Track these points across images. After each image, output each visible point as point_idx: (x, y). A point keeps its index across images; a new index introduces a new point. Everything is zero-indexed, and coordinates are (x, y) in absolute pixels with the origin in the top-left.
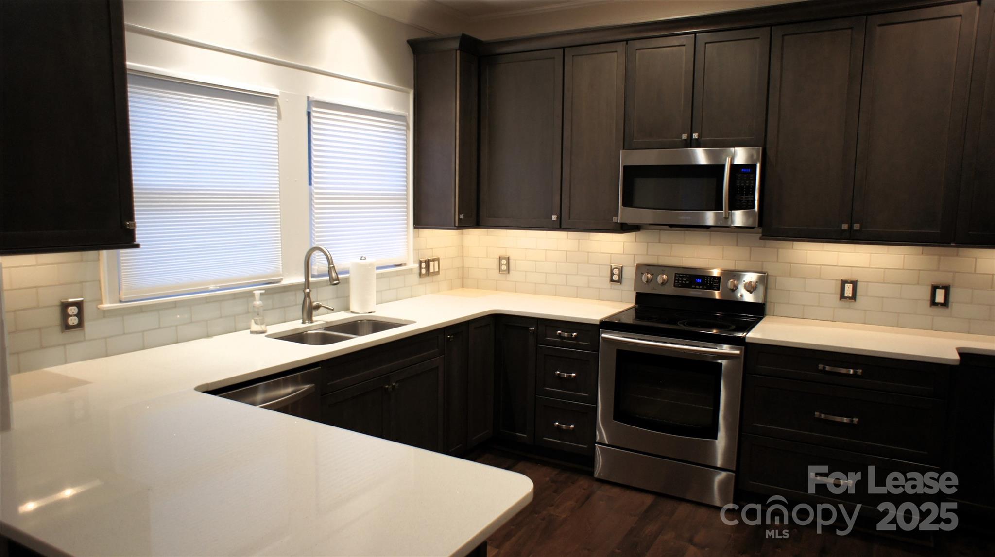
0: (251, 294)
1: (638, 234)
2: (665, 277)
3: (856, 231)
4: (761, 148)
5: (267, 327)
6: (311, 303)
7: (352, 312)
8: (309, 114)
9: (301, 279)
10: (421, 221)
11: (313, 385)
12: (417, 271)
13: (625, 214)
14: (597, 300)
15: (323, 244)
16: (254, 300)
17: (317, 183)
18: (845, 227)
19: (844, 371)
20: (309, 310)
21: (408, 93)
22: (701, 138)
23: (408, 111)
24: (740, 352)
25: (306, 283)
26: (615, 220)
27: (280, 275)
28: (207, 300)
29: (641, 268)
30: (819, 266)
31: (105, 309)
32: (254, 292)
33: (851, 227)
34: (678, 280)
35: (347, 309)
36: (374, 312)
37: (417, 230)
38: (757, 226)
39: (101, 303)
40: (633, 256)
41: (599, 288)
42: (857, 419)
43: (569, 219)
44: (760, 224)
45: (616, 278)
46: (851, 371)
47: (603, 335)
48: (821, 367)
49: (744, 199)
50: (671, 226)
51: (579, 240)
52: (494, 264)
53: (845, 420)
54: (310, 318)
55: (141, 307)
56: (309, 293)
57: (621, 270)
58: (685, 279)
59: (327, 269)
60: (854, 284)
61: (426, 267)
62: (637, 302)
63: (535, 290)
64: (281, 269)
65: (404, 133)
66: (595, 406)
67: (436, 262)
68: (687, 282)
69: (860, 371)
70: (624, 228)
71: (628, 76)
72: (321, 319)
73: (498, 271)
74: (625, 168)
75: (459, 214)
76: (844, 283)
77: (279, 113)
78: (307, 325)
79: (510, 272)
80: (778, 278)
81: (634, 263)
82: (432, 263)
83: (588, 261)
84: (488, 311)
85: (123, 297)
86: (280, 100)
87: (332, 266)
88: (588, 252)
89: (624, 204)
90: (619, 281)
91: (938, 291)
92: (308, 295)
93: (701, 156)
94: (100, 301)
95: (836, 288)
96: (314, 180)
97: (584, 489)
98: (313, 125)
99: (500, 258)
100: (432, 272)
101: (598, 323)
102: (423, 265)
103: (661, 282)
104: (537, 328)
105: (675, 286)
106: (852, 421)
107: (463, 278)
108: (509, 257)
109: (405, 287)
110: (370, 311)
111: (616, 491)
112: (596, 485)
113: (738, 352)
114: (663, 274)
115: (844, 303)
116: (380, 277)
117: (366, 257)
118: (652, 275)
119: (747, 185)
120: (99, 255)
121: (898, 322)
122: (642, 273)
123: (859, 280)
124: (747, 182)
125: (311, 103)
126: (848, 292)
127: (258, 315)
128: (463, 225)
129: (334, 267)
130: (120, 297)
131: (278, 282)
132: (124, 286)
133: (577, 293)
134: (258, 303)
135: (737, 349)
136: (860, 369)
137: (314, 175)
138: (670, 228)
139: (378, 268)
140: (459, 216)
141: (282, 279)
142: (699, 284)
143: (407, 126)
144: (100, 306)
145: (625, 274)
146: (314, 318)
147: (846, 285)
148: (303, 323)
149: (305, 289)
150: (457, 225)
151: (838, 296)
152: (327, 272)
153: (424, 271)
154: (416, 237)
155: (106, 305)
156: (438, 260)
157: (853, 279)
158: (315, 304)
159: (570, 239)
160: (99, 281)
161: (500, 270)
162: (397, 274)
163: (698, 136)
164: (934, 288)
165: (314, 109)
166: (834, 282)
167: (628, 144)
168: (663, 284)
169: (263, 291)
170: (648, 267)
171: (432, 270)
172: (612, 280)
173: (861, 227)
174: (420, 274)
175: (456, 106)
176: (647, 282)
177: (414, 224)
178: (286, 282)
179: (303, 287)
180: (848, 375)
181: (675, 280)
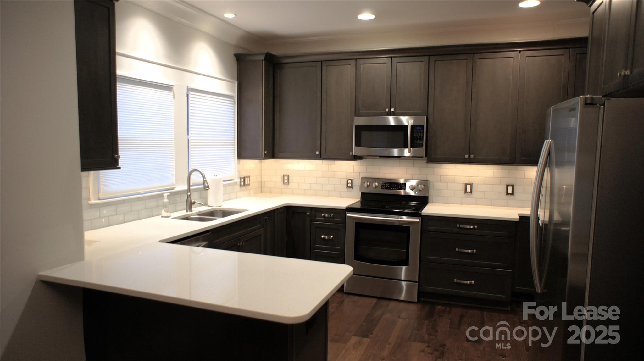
0: (162, 196)
1: (362, 161)
2: (377, 184)
3: (472, 158)
4: (426, 117)
5: (171, 214)
6: (191, 200)
7: (209, 206)
8: (188, 95)
9: (186, 187)
10: (242, 154)
11: (207, 242)
12: (239, 183)
13: (357, 150)
14: (339, 197)
15: (198, 168)
16: (164, 199)
17: (192, 134)
18: (467, 156)
19: (468, 227)
20: (190, 205)
21: (234, 83)
22: (396, 111)
23: (235, 93)
24: (419, 220)
25: (189, 189)
26: (351, 153)
27: (174, 185)
28: (139, 199)
29: (364, 179)
30: (454, 177)
31: (93, 203)
32: (164, 194)
33: (469, 156)
34: (384, 185)
35: (206, 204)
36: (222, 206)
37: (239, 160)
38: (425, 156)
39: (90, 200)
40: (359, 173)
41: (340, 191)
42: (475, 251)
43: (326, 153)
44: (426, 155)
45: (350, 184)
46: (472, 227)
47: (348, 215)
48: (458, 225)
49: (418, 142)
50: (381, 157)
51: (329, 165)
52: (280, 179)
53: (470, 251)
54: (191, 210)
55: (108, 203)
56: (190, 195)
57: (352, 180)
58: (387, 185)
59: (202, 181)
60: (471, 185)
61: (244, 182)
62: (361, 198)
63: (304, 193)
64: (175, 182)
65: (233, 105)
66: (344, 253)
67: (249, 179)
68: (389, 186)
69: (476, 227)
70: (356, 158)
71: (357, 78)
72: (196, 209)
73: (282, 183)
74: (356, 126)
75: (265, 151)
76: (466, 185)
77: (174, 95)
78: (189, 213)
79: (290, 183)
80: (434, 183)
81: (359, 177)
82: (246, 179)
83: (334, 176)
84: (283, 205)
85: (101, 197)
86: (174, 88)
87: (205, 180)
88: (334, 172)
89: (356, 145)
90: (352, 187)
91: (509, 187)
92: (189, 196)
93: (392, 121)
94: (89, 199)
95: (462, 187)
96: (190, 132)
97: (340, 298)
98: (190, 102)
99: (284, 176)
100: (246, 184)
101: (345, 208)
102: (242, 180)
103: (375, 186)
104: (311, 213)
105: (382, 189)
106: (473, 251)
107: (261, 188)
108: (289, 175)
109: (233, 192)
110: (220, 205)
111: (356, 298)
112: (345, 296)
113: (418, 220)
114: (376, 182)
115: (467, 195)
116: (224, 186)
117: (217, 175)
118: (370, 183)
119: (419, 135)
120: (89, 174)
121: (492, 203)
122: (364, 182)
123: (473, 183)
124: (419, 134)
125: (189, 90)
126: (468, 189)
127: (166, 207)
128: (266, 157)
129: (206, 180)
130: (99, 197)
131: (172, 189)
132: (101, 191)
133: (328, 194)
134: (166, 200)
135: (417, 219)
136: (476, 225)
137: (190, 129)
138: (380, 158)
139: (224, 181)
140: (264, 152)
141: (175, 188)
142: (395, 187)
143: (234, 102)
144: (90, 202)
145: (355, 183)
146: (193, 209)
147: (467, 186)
148: (187, 212)
149: (188, 193)
150: (263, 157)
151: (464, 192)
152: (203, 183)
153: (242, 183)
154: (239, 164)
155: (93, 201)
156: (249, 177)
157: (471, 182)
158: (193, 201)
159: (324, 164)
160: (89, 188)
161: (284, 182)
162: (230, 185)
163: (394, 110)
164: (508, 186)
165: (191, 93)
166: (461, 184)
167: (357, 113)
168: (376, 188)
169: (169, 194)
170: (367, 179)
171: (246, 183)
172: (347, 187)
173: (474, 157)
174: (241, 186)
175: (262, 91)
176: (367, 187)
177: (238, 157)
178: (178, 189)
179: (187, 192)
180: (470, 229)
181: (382, 185)
